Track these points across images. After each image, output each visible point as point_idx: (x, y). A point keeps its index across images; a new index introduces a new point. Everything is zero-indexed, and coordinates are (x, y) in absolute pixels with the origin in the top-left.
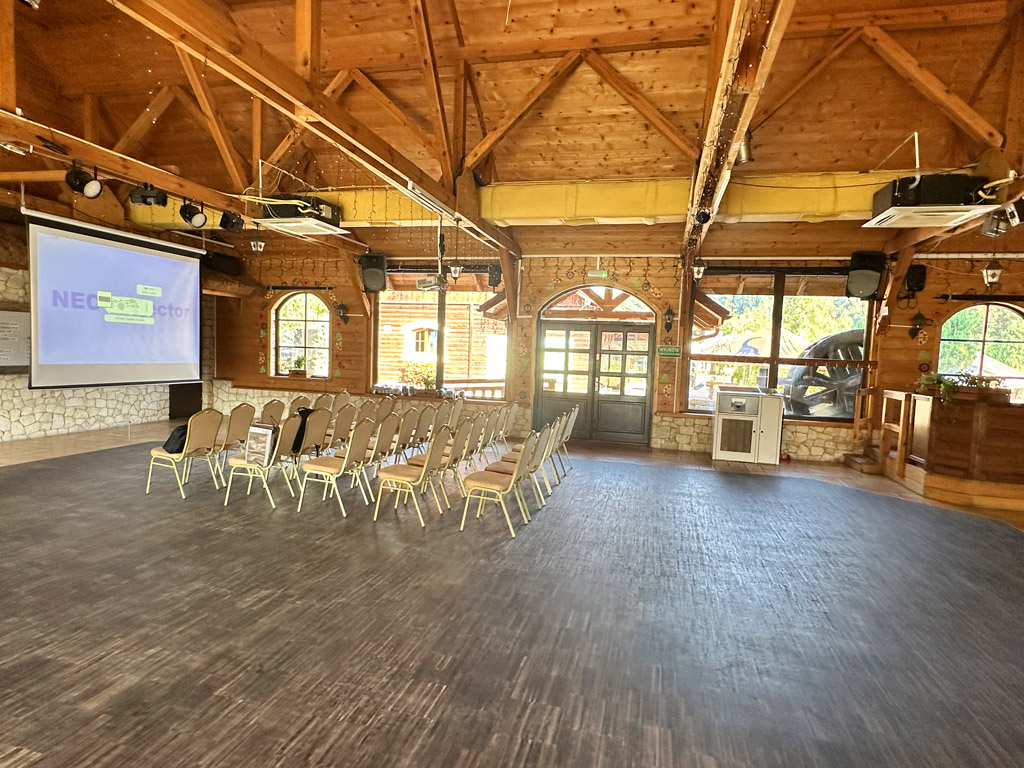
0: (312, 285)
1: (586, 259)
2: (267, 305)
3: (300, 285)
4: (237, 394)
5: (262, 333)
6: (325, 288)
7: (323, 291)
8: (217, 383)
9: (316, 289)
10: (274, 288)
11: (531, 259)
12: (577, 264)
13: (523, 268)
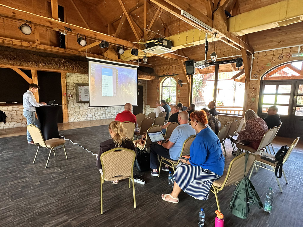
0: (172, 74)
1: (291, 48)
2: (159, 82)
3: (168, 75)
4: (151, 109)
5: (158, 91)
6: (175, 75)
7: (175, 76)
8: (147, 106)
9: (173, 75)
10: (161, 76)
11: (259, 53)
12: (285, 51)
13: (254, 58)
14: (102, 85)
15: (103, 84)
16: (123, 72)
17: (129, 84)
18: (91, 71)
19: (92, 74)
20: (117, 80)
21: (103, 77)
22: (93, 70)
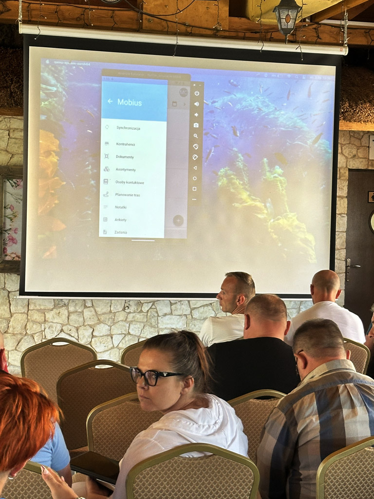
14: (103, 175)
15: (107, 169)
16: (239, 95)
17: (272, 165)
18: (38, 101)
19: (43, 118)
20: (192, 141)
21: (110, 128)
22: (49, 95)
